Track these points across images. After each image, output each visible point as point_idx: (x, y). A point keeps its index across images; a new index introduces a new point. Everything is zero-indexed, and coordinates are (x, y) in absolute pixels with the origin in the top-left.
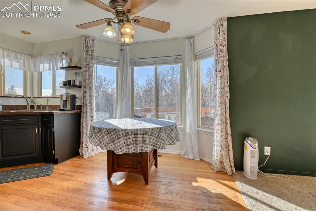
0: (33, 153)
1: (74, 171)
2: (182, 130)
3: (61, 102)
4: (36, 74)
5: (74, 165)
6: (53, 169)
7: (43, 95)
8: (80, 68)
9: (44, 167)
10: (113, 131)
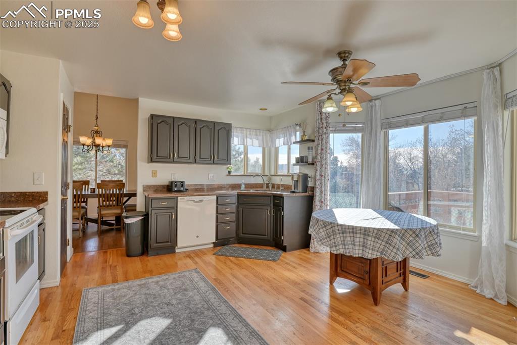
0: (265, 235)
1: (299, 264)
2: (476, 240)
3: (293, 182)
4: (273, 150)
5: (301, 257)
6: (280, 256)
7: (279, 174)
8: (313, 141)
9: (273, 252)
10: (329, 224)
